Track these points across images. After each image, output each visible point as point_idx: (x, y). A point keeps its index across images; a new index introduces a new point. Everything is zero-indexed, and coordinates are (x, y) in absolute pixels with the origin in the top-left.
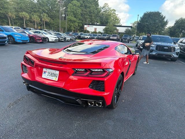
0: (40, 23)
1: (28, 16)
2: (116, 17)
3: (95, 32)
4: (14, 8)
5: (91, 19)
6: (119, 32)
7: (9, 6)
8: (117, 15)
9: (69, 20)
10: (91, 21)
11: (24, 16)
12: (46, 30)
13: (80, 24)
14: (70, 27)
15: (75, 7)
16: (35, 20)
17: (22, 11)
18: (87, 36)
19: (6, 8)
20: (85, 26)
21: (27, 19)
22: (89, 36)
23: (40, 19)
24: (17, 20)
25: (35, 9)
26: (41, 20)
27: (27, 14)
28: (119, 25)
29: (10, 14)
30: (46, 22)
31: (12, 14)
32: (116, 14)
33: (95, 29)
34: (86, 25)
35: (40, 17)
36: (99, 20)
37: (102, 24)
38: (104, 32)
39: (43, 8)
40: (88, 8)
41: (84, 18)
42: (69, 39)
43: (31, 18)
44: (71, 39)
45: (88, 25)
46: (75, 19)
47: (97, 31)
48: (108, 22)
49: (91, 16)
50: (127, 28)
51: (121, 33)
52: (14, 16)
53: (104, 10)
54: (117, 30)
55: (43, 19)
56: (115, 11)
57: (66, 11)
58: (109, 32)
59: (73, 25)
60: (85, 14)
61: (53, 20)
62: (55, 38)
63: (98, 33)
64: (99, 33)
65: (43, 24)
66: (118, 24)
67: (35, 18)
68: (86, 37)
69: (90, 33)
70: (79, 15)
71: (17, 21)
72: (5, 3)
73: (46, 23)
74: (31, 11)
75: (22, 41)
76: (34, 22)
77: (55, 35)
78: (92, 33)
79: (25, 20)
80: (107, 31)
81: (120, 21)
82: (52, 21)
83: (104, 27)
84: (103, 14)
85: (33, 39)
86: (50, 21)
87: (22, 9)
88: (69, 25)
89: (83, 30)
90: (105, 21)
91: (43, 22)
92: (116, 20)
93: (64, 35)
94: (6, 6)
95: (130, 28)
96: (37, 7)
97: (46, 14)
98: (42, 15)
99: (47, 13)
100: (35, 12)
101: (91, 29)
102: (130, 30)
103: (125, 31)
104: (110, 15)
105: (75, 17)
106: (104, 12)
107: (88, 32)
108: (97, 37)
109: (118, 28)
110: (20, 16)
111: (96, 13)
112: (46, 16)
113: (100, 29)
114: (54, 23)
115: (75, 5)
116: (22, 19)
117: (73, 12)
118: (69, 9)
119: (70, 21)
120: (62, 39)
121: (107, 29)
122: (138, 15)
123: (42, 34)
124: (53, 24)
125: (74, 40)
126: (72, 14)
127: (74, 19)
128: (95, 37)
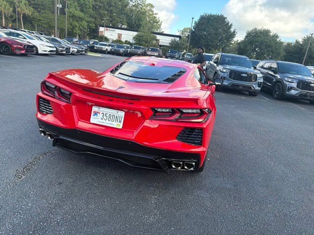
0: (12, 17)
2: (155, 17)
3: (119, 41)
5: (110, 17)
6: (160, 44)
8: (156, 14)
9: (71, 15)
10: (111, 22)
12: (26, 30)
13: (91, 25)
14: (72, 29)
16: (2, 9)
18: (106, 47)
20: (101, 29)
22: (110, 47)
23: (11, 9)
26: (14, 11)
28: (159, 31)
30: (24, 15)
32: (154, 13)
33: (120, 36)
34: (103, 26)
35: (12, 4)
36: (125, 20)
37: (131, 28)
38: (134, 42)
41: (100, 14)
42: (76, 50)
44: (78, 51)
45: (106, 27)
46: (82, 15)
47: (123, 40)
48: (140, 25)
49: (111, 12)
50: (173, 38)
51: (163, 46)
53: (134, 4)
54: (157, 40)
55: (17, 9)
56: (152, 6)
58: (143, 43)
59: (77, 25)
60: (100, 7)
61: (39, 12)
62: (51, 47)
63: (125, 43)
64: (127, 42)
65: (19, 19)
66: (157, 30)
69: (110, 41)
70: (90, 8)
73: (25, 17)
77: (48, 42)
78: (114, 42)
80: (140, 40)
81: (160, 25)
82: (37, 14)
83: (135, 33)
84: (132, 11)
85: (7, 46)
86: (32, 14)
88: (71, 24)
89: (96, 35)
90: (135, 23)
91: (19, 14)
92: (154, 22)
93: (65, 43)
95: (178, 39)
101: (112, 34)
102: (177, 42)
103: (170, 44)
104: (144, 13)
105: (82, 11)
106: (134, 6)
107: (107, 39)
108: (124, 49)
109: (158, 37)
111: (120, 7)
112: (25, 4)
113: (128, 36)
114: (41, 18)
119: (73, 17)
120: (62, 51)
121: (140, 36)
122: (193, 18)
123: (25, 38)
124: (40, 20)
125: (84, 52)
126: (76, 4)
127: (78, 13)
128: (122, 50)
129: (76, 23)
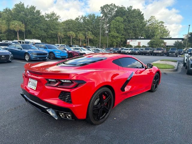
0: (84, 41)
1: (74, 35)
2: (165, 29)
3: (139, 46)
4: (63, 28)
5: (135, 33)
6: (167, 45)
7: (59, 27)
8: (165, 27)
9: (112, 36)
10: (135, 36)
11: (71, 35)
12: (90, 46)
13: (122, 39)
14: (112, 43)
15: (118, 23)
16: (80, 38)
17: (69, 31)
19: (57, 29)
20: (128, 41)
21: (73, 37)
22: (131, 51)
23: (84, 37)
24: (65, 38)
25: (81, 28)
26: (86, 38)
27: (74, 33)
28: (168, 37)
29: (59, 34)
30: (90, 39)
31: (61, 34)
32: (164, 26)
33: (139, 43)
34: (129, 39)
35: (85, 35)
36: (144, 34)
37: (147, 38)
38: (148, 46)
39: (88, 26)
40: (131, 22)
41: (128, 33)
43: (77, 36)
45: (131, 39)
46: (118, 35)
47: (141, 45)
48: (154, 35)
49: (135, 30)
50: (176, 40)
51: (169, 46)
52: (63, 36)
53: (151, 23)
54: (165, 43)
55: (87, 37)
56: (163, 23)
57: (109, 27)
58: (154, 46)
59: (115, 40)
60: (128, 29)
61: (97, 37)
64: (143, 46)
65: (87, 41)
66: (166, 37)
67: (81, 36)
68: (127, 51)
69: (133, 47)
70: (122, 30)
71: (65, 40)
72: (56, 24)
73: (90, 40)
74: (77, 30)
75: (61, 56)
76: (79, 39)
78: (135, 47)
79: (71, 38)
80: (152, 44)
81: (169, 33)
82: (95, 38)
83: (149, 41)
84: (148, 28)
86: (93, 38)
87: (70, 29)
88: (111, 41)
89: (125, 44)
90: (151, 35)
91: (87, 39)
92: (164, 32)
94: (57, 27)
95: (181, 40)
96: (83, 26)
97: (90, 32)
98: (86, 33)
99: (92, 31)
100: (80, 30)
101: (134, 43)
102: (180, 43)
103: (174, 44)
104: (157, 28)
105: (118, 33)
106: (150, 25)
107: (131, 46)
108: (138, 51)
109: (165, 41)
110: (68, 35)
111: (141, 27)
112: (90, 34)
113: (145, 43)
114: (97, 40)
115: (118, 21)
116: (69, 38)
117: (116, 28)
118: (112, 26)
119: (113, 36)
121: (152, 42)
122: (189, 25)
124: (97, 41)
126: (115, 29)
127: (116, 34)
128: (137, 52)
129: (114, 39)
